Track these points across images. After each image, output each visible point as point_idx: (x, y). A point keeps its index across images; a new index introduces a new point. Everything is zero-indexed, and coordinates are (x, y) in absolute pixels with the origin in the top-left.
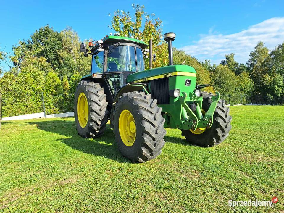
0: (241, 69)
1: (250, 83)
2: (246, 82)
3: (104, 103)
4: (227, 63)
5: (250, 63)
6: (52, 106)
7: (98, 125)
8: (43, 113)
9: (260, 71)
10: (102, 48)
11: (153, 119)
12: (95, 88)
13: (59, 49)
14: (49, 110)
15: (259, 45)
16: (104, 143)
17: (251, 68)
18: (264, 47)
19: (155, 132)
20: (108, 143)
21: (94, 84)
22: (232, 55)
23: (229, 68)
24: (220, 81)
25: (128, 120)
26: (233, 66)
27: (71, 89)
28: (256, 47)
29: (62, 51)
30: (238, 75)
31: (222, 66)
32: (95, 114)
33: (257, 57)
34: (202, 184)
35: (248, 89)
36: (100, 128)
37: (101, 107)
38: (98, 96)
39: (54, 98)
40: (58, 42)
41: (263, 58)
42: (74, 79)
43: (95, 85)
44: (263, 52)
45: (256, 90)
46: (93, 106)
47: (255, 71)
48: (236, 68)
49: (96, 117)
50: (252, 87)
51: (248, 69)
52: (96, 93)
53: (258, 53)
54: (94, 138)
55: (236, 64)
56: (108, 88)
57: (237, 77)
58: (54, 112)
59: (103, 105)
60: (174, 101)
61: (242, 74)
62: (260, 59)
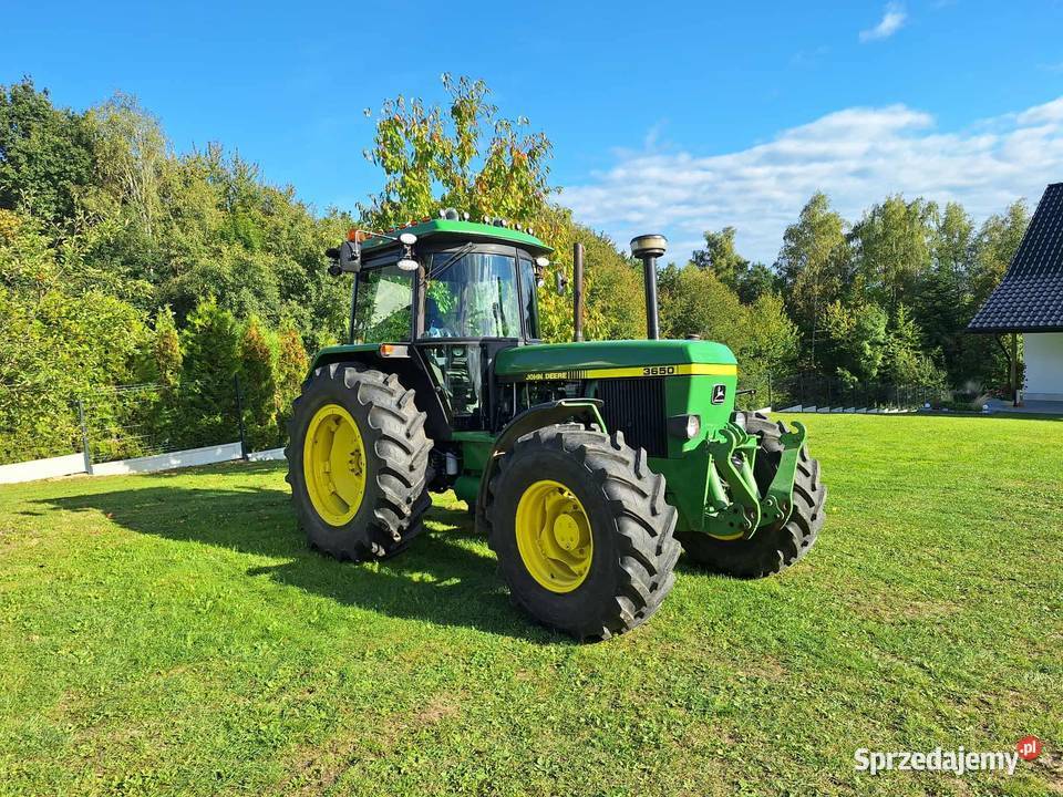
0: (756, 283)
1: (784, 330)
2: (774, 327)
3: (422, 443)
4: (712, 261)
5: (785, 263)
6: (113, 428)
7: (401, 515)
8: (81, 456)
9: (817, 289)
10: (414, 258)
11: (649, 511)
12: (391, 393)
13: (79, 181)
14: (103, 445)
15: (815, 202)
16: (429, 578)
17: (790, 281)
18: (828, 211)
19: (654, 549)
20: (441, 576)
21: (381, 376)
22: (728, 233)
23: (720, 276)
24: (692, 325)
25: (547, 509)
26: (731, 271)
27: (187, 361)
28: (805, 210)
29: (93, 189)
30: (747, 304)
31: (697, 272)
32: (394, 480)
33: (808, 244)
34: (804, 694)
35: (779, 352)
36: (408, 527)
37: (415, 459)
38: (403, 421)
39: (120, 398)
40: (73, 151)
41: (826, 246)
42: (198, 322)
43: (386, 382)
44: (827, 227)
45: (803, 355)
46: (389, 454)
47: (802, 292)
48: (741, 277)
49: (398, 493)
50: (791, 345)
51: (778, 284)
52: (394, 408)
53: (812, 230)
54: (382, 560)
55: (741, 266)
56: (432, 392)
57: (744, 309)
58: (121, 453)
59: (420, 451)
60: (681, 448)
61: (762, 299)
62: (815, 251)
